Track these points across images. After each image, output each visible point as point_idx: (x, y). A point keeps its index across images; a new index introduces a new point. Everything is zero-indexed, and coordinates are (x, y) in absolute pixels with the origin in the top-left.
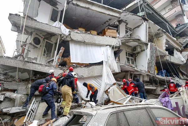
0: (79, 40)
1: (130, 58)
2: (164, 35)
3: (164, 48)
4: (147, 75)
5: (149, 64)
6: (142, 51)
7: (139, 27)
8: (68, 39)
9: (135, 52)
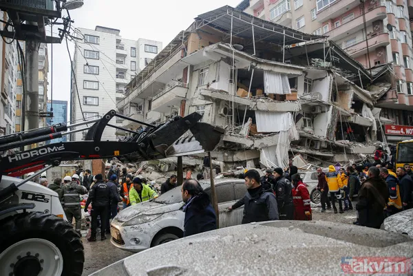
0: (264, 109)
1: (307, 118)
2: (352, 87)
3: (350, 106)
4: (326, 142)
5: (328, 130)
6: (322, 112)
7: (321, 79)
8: (255, 109)
9: (313, 113)
